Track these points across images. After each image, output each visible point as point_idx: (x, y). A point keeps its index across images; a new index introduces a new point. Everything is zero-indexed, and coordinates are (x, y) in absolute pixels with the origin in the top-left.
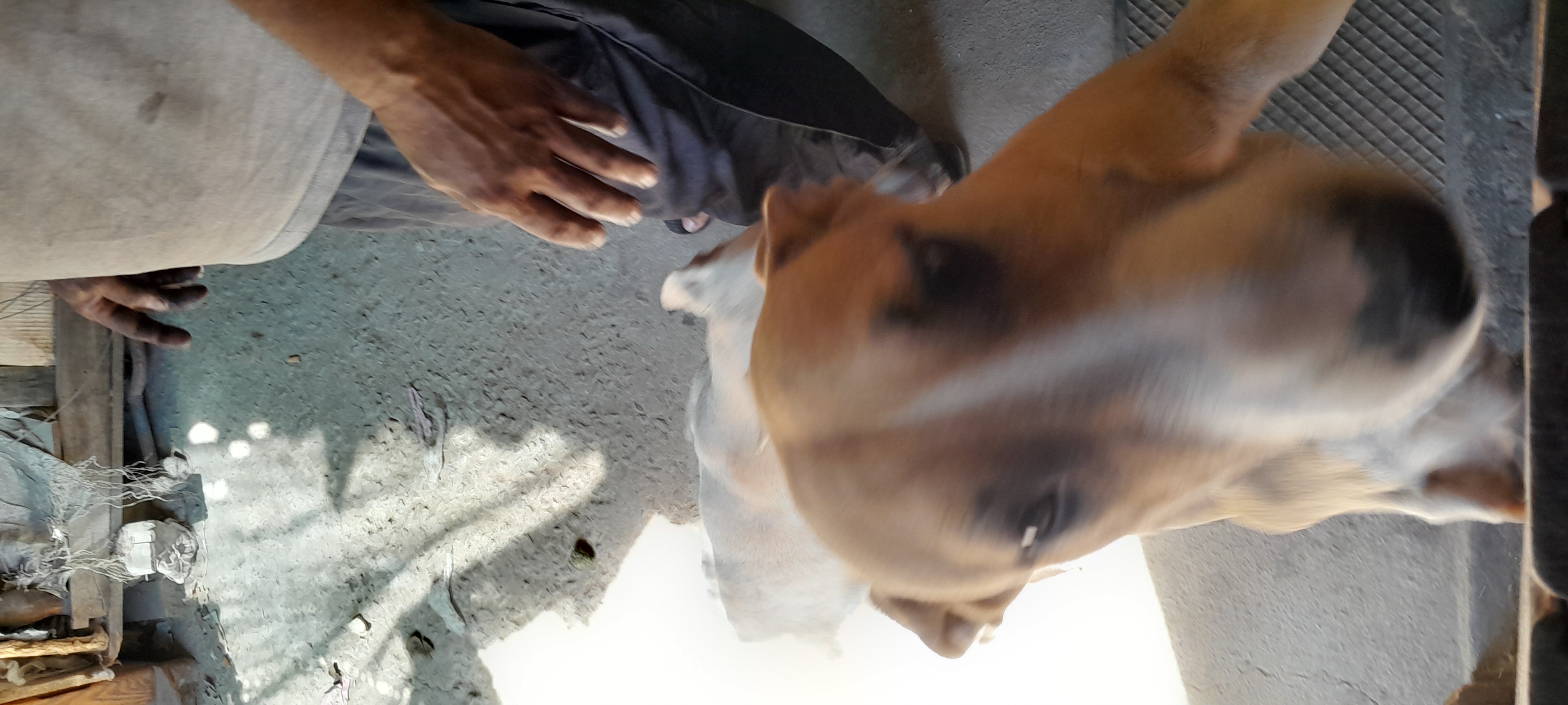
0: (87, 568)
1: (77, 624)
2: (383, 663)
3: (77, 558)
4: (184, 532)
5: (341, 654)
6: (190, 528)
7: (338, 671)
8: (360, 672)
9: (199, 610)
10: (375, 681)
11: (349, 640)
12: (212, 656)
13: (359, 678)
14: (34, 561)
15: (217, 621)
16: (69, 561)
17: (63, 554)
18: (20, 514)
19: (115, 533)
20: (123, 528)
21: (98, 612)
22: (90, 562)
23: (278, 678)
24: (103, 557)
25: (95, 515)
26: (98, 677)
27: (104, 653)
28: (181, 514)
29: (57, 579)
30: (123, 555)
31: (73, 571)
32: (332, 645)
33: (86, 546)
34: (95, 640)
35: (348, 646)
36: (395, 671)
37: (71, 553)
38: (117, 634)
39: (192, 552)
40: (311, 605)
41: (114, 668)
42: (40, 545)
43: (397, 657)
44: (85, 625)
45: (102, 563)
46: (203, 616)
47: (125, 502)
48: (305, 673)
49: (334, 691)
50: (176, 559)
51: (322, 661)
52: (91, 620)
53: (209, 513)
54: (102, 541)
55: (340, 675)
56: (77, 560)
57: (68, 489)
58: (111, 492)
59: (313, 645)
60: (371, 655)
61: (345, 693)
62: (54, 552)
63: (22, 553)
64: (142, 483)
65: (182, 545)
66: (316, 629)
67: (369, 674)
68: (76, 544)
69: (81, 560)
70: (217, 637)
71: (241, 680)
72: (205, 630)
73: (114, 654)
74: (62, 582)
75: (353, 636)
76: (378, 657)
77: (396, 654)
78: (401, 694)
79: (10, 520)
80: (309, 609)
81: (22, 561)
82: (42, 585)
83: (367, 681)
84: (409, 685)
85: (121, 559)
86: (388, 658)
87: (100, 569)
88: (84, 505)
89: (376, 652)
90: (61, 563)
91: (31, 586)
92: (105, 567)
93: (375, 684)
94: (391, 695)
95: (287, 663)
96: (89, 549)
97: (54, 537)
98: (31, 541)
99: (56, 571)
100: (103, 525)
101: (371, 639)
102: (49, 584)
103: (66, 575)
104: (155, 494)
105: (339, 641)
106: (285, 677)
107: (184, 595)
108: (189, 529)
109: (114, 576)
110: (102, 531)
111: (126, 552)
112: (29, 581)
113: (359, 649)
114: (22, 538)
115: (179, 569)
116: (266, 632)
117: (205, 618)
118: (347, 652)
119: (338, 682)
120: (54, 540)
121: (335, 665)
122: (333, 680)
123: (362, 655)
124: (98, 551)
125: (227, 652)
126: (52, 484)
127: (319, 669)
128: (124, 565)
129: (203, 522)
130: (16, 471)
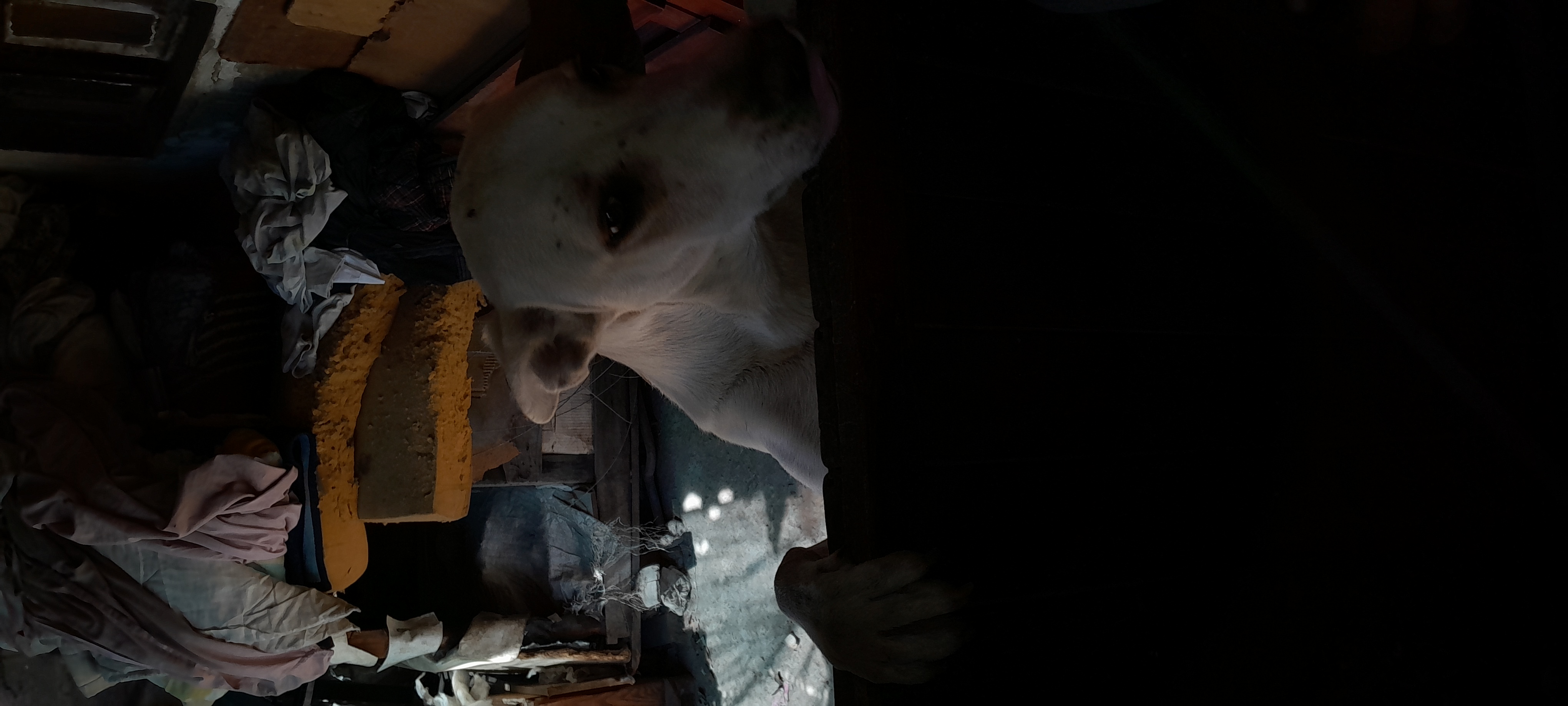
0: (616, 600)
1: (611, 640)
2: (810, 669)
3: (609, 592)
4: (681, 576)
5: (783, 665)
6: (686, 573)
7: (781, 678)
8: (796, 678)
9: (693, 636)
10: (805, 685)
11: (787, 653)
12: (703, 671)
13: (795, 684)
14: (582, 592)
15: (705, 645)
16: (604, 593)
17: (601, 588)
18: (574, 560)
19: (635, 575)
20: (641, 572)
21: (625, 633)
22: (618, 595)
23: (744, 687)
24: (627, 592)
25: (620, 562)
26: (622, 681)
27: (629, 664)
28: (680, 562)
29: (596, 606)
30: (639, 590)
31: (607, 601)
32: (776, 659)
33: (615, 584)
34: (621, 653)
35: (786, 658)
36: (817, 675)
37: (606, 588)
38: (637, 651)
39: (687, 591)
40: (762, 627)
41: (635, 677)
42: (585, 582)
43: (818, 665)
44: (616, 642)
45: (625, 596)
46: (696, 641)
47: (642, 551)
48: (760, 682)
49: (779, 693)
50: (676, 596)
51: (771, 672)
52: (619, 640)
53: (697, 561)
54: (626, 580)
55: (782, 681)
56: (609, 593)
57: (603, 541)
58: (632, 544)
59: (765, 658)
60: (801, 664)
61: (786, 695)
62: (595, 586)
63: (575, 587)
64: (652, 538)
65: (680, 585)
66: (766, 646)
67: (801, 679)
68: (609, 582)
69: (612, 594)
70: (704, 656)
71: (721, 690)
72: (697, 652)
73: (635, 665)
74: (600, 610)
75: (789, 649)
76: (806, 667)
77: (817, 662)
78: (822, 694)
79: (568, 565)
80: (762, 631)
81: (575, 593)
82: (588, 611)
83: (800, 685)
84: (827, 686)
85: (640, 594)
86: (813, 665)
87: (625, 601)
88: (613, 553)
89: (804, 661)
90: (600, 594)
91: (582, 611)
92: (628, 599)
93: (805, 687)
94: (816, 695)
95: (750, 675)
96: (617, 586)
97: (595, 576)
98: (580, 579)
99: (596, 600)
100: (626, 570)
101: (800, 651)
102: (592, 611)
103: (603, 603)
104: (660, 546)
105: (781, 654)
106: (749, 686)
107: (683, 625)
108: (684, 574)
109: (634, 606)
110: (626, 573)
111: (642, 588)
112: (580, 607)
113: (794, 660)
114: (575, 577)
115: (678, 603)
116: (736, 653)
117: (697, 642)
118: (786, 663)
119: (781, 686)
120: (595, 578)
121: (779, 674)
122: (777, 685)
123: (796, 664)
124: (623, 587)
125: (711, 668)
126: (592, 537)
127: (769, 678)
128: (641, 598)
129: (694, 568)
130: (571, 529)
